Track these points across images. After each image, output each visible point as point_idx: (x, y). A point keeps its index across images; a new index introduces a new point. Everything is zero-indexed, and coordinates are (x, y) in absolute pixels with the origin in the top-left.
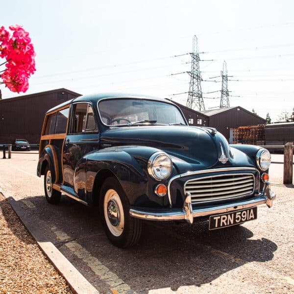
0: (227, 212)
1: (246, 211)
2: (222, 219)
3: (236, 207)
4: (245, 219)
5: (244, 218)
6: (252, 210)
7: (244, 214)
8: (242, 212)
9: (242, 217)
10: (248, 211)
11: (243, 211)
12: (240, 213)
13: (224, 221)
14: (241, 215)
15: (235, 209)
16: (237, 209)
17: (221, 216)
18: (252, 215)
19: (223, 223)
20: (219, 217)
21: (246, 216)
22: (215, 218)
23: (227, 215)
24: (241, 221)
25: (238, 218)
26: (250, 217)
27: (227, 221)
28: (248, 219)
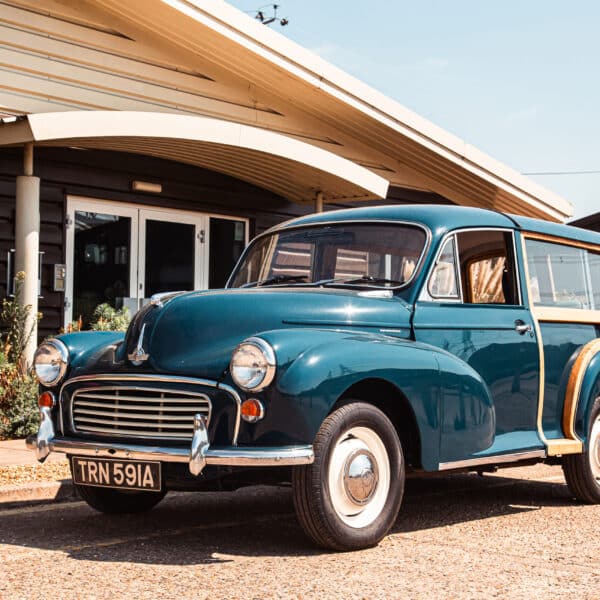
0: (96, 457)
1: (136, 465)
2: (89, 468)
3: (112, 451)
4: (134, 481)
5: (131, 480)
6: (148, 468)
7: (130, 472)
8: (125, 464)
9: (126, 477)
10: (139, 467)
11: (129, 463)
12: (121, 466)
13: (94, 472)
14: (123, 469)
15: (110, 455)
16: (115, 455)
17: (87, 461)
18: (148, 478)
19: (92, 476)
20: (85, 463)
21: (134, 475)
22: (79, 463)
23: (97, 462)
24: (125, 483)
25: (119, 476)
26: (145, 482)
27: (97, 474)
28: (140, 484)
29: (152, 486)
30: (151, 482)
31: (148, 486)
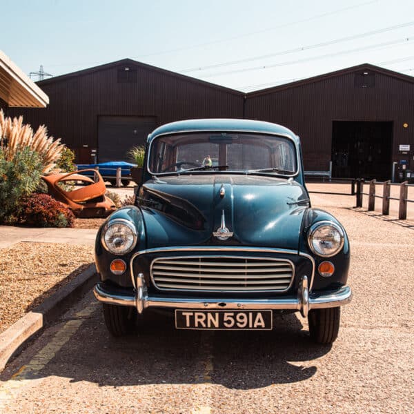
0: (205, 309)
1: (247, 313)
2: (196, 317)
3: (223, 304)
4: (245, 324)
5: (242, 323)
6: (259, 316)
7: (242, 318)
8: (236, 313)
9: (236, 321)
10: (251, 314)
11: (240, 312)
12: (232, 314)
13: (202, 321)
14: (234, 317)
15: (220, 307)
16: (225, 307)
17: (194, 312)
18: (259, 321)
19: (199, 323)
20: (192, 314)
21: (245, 320)
22: (184, 314)
23: (206, 314)
24: (235, 326)
25: (229, 322)
26: (256, 324)
27: (206, 322)
28: (251, 326)
29: (263, 326)
30: (263, 324)
31: (259, 327)
